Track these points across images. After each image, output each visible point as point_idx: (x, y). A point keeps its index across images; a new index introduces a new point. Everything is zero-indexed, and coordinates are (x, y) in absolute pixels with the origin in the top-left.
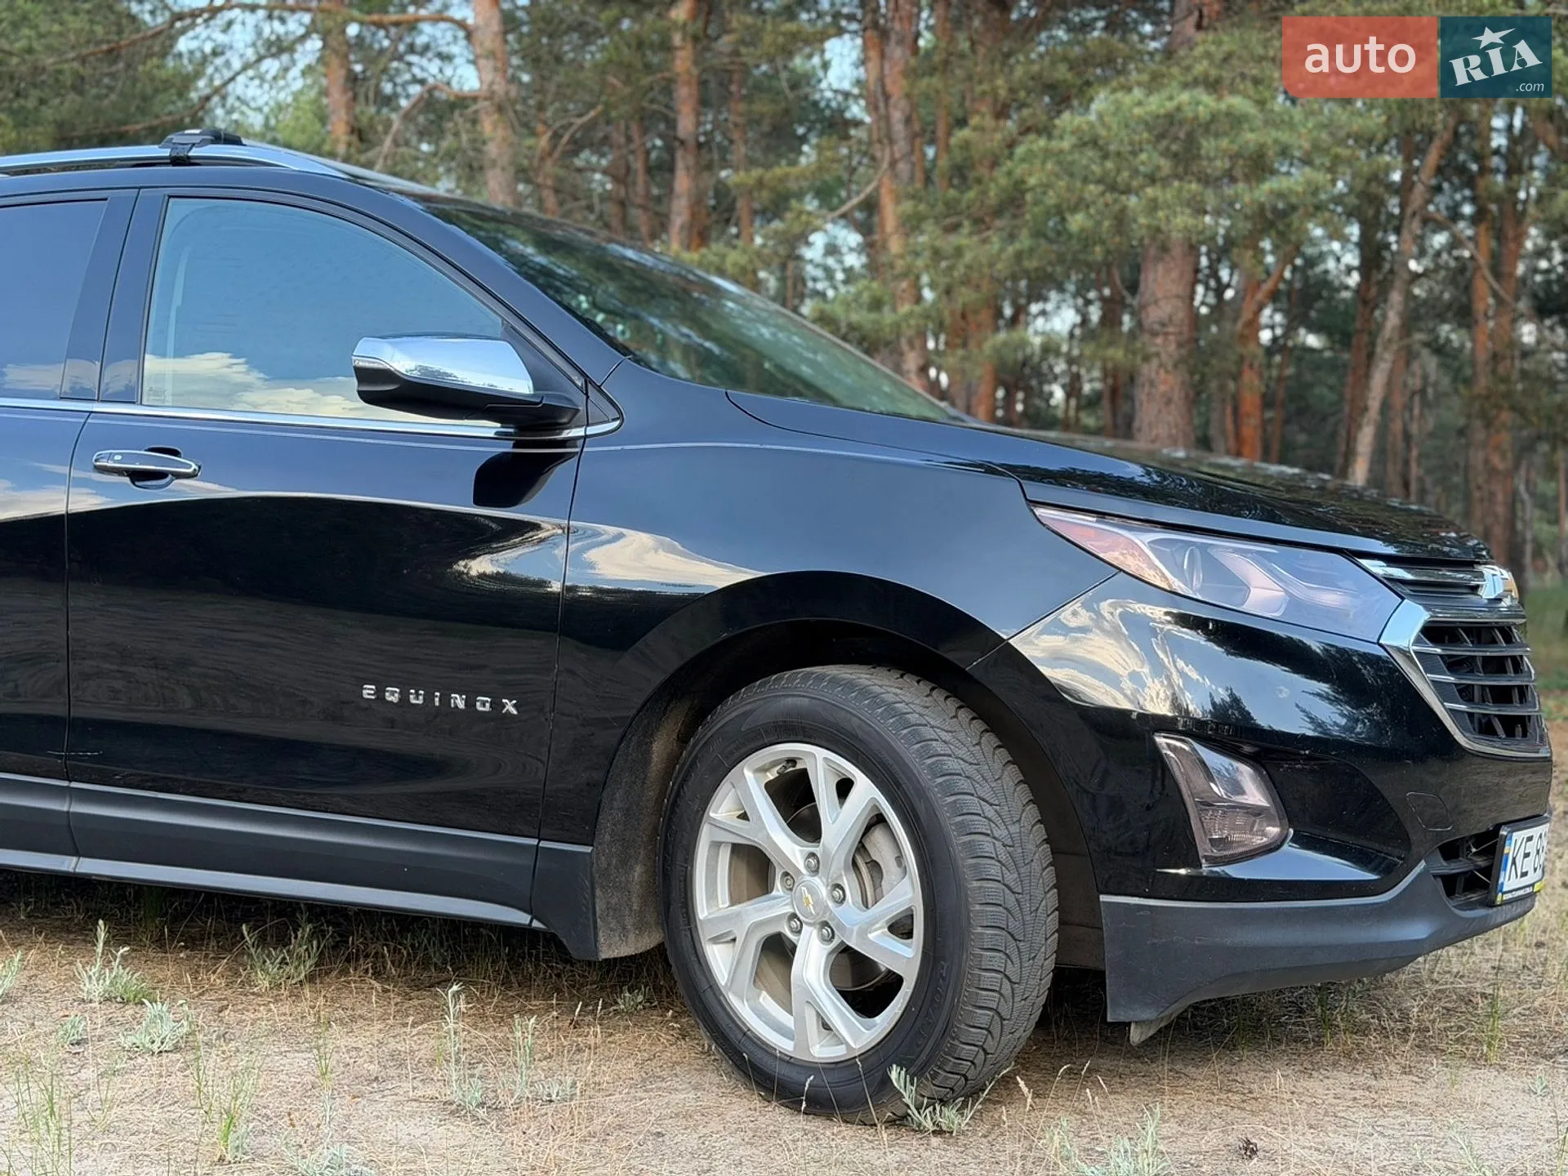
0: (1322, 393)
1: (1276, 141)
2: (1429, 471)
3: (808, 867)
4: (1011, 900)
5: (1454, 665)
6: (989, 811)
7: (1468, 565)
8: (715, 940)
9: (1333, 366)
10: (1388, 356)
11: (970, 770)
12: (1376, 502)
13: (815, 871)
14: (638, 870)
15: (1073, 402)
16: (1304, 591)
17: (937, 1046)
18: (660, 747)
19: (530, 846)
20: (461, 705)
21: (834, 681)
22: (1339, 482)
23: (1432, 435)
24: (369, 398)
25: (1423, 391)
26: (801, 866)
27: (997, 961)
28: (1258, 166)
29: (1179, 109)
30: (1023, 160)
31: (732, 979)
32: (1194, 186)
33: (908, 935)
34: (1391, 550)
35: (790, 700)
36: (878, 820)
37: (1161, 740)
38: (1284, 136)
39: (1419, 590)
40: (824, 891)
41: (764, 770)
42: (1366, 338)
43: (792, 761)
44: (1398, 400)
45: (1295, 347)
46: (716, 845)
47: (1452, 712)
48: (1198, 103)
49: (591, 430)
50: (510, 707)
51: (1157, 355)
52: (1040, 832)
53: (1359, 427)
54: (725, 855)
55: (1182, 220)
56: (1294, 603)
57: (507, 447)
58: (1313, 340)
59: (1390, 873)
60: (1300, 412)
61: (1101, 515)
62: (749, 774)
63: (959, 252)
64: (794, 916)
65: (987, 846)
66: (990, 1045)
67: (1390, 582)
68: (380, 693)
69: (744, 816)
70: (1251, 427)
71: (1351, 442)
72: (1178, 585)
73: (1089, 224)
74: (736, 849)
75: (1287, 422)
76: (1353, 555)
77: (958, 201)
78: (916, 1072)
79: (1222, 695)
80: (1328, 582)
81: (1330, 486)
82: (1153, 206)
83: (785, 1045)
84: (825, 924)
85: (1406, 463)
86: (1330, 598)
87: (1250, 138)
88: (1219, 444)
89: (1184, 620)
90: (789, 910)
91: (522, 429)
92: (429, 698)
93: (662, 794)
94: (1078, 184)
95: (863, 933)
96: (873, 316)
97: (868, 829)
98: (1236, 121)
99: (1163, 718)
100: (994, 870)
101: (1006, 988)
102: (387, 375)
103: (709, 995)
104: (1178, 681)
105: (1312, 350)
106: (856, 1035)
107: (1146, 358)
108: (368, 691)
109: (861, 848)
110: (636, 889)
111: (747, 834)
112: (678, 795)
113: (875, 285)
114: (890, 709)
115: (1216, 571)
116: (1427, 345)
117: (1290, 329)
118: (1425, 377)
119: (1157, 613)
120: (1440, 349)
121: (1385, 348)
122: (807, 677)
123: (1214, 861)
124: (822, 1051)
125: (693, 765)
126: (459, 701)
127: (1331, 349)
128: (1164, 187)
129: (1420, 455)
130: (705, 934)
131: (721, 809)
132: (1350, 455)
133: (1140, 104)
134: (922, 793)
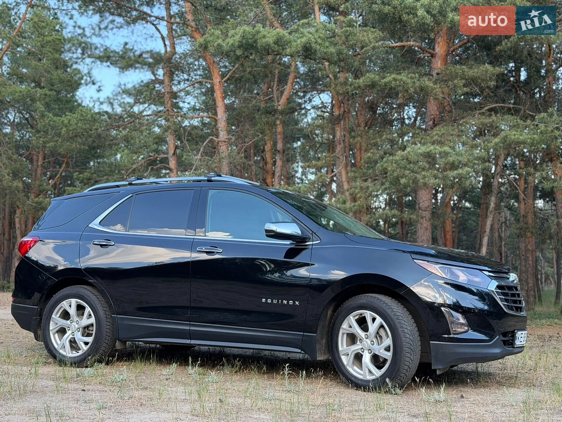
0: (471, 223)
1: (457, 160)
2: (508, 250)
3: (365, 337)
4: (411, 343)
5: (504, 294)
6: (406, 324)
7: (507, 273)
8: (343, 355)
9: (474, 214)
10: (491, 216)
11: (402, 315)
12: (488, 259)
13: (367, 338)
14: (324, 340)
15: (387, 225)
16: (471, 278)
17: (396, 373)
18: (330, 312)
19: (301, 334)
20: (286, 303)
21: (371, 297)
22: (478, 254)
23: (509, 237)
24: (268, 236)
25: (505, 222)
26: (364, 337)
27: (409, 355)
28: (453, 166)
29: (430, 151)
30: (386, 162)
31: (348, 363)
32: (435, 172)
33: (389, 351)
34: (490, 269)
35: (361, 301)
36: (382, 326)
37: (443, 309)
38: (460, 158)
39: (495, 278)
40: (369, 342)
41: (354, 317)
42: (485, 206)
43: (361, 314)
44: (496, 226)
45: (461, 207)
46: (343, 334)
47: (503, 304)
48: (436, 149)
49: (314, 243)
50: (297, 303)
51: (425, 217)
52: (416, 329)
53: (483, 237)
54: (345, 336)
55: (432, 181)
56: (469, 280)
57: (293, 246)
58: (467, 204)
59: (492, 338)
60: (464, 229)
61: (428, 261)
62: (351, 317)
63: (368, 188)
64: (362, 348)
65: (406, 331)
66: (407, 374)
67: (489, 276)
68: (266, 300)
69: (350, 327)
70: (449, 236)
71: (481, 241)
72: (444, 276)
73: (406, 181)
74: (348, 334)
75: (459, 232)
76: (481, 270)
77: (367, 173)
78: (391, 380)
79: (455, 300)
80: (477, 276)
81: (475, 255)
82: (424, 177)
83: (361, 377)
84: (370, 350)
85: (501, 246)
86: (477, 279)
87: (451, 159)
88: (440, 242)
89: (446, 283)
90: (361, 347)
91: (297, 242)
92: (278, 301)
93: (330, 323)
94: (403, 170)
95: (379, 350)
96: (343, 206)
97: (379, 328)
98: (447, 154)
99: (442, 304)
100: (408, 336)
101: (411, 362)
102: (272, 231)
103: (342, 367)
104: (445, 298)
105: (467, 208)
106: (377, 374)
107: (422, 218)
108: (264, 300)
109: (378, 333)
110: (324, 345)
111: (351, 331)
112: (335, 322)
113: (343, 196)
114: (384, 302)
115: (452, 273)
116: (506, 207)
117: (460, 201)
118: (506, 218)
119: (441, 282)
120: (510, 208)
121: (490, 214)
122: (365, 296)
123: (454, 334)
124: (369, 377)
125: (338, 316)
126: (285, 302)
127: (474, 208)
128: (427, 172)
129: (505, 244)
130: (341, 354)
131: (345, 326)
132: (481, 245)
133: (419, 149)
134: (392, 319)
